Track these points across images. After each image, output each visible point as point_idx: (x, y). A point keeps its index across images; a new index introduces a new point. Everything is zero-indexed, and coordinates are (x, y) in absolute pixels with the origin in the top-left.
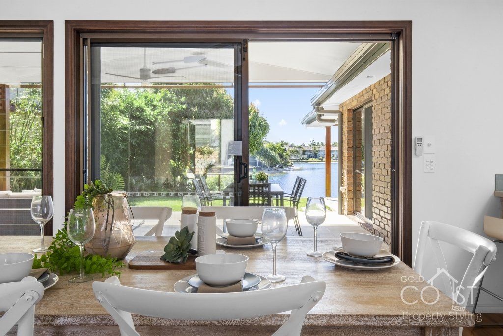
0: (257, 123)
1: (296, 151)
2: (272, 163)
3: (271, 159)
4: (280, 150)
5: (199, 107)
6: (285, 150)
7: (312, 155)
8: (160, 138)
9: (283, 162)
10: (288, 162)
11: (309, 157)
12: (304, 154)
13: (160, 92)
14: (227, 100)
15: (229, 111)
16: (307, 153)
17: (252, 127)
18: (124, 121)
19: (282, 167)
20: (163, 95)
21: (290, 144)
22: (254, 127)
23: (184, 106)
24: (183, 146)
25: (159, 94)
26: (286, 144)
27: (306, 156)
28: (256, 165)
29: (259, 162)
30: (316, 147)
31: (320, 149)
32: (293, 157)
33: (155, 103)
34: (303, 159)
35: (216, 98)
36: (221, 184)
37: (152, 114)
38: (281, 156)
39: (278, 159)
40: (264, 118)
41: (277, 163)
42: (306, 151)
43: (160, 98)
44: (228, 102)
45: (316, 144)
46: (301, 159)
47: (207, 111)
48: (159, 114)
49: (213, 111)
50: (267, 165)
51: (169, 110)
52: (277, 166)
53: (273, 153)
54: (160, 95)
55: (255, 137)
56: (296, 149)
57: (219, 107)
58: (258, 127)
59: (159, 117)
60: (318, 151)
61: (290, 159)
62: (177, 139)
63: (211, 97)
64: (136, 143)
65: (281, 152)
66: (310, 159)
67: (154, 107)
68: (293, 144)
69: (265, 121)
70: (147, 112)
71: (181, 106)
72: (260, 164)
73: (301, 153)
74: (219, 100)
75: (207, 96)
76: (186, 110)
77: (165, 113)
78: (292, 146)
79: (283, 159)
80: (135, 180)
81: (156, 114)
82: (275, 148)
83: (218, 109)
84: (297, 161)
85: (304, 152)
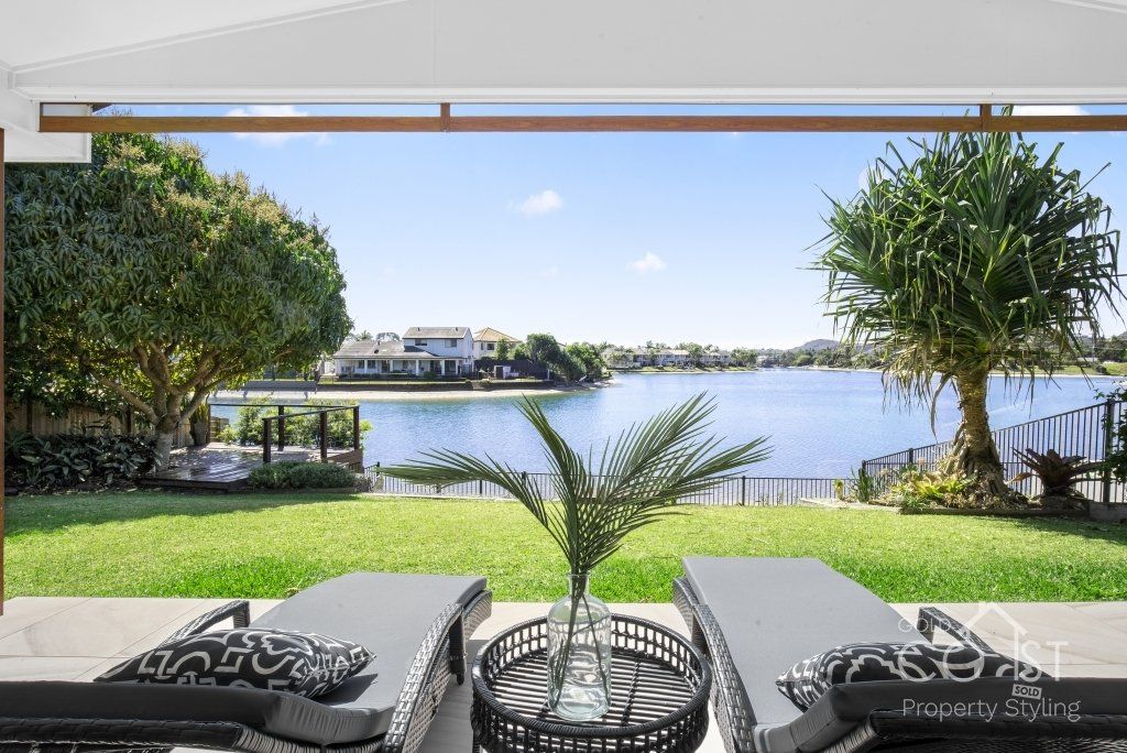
1: (624, 356)
2: (572, 375)
3: (571, 368)
4: (587, 355)
7: (648, 361)
9: (593, 373)
10: (603, 373)
11: (644, 365)
12: (635, 360)
16: (640, 359)
19: (590, 382)
21: (617, 346)
27: (638, 364)
29: (551, 373)
30: (654, 350)
31: (659, 354)
34: (634, 367)
38: (588, 362)
39: (584, 368)
41: (581, 374)
42: (638, 356)
45: (655, 346)
46: (631, 369)
50: (565, 377)
52: (582, 379)
53: (575, 359)
56: (624, 353)
60: (656, 356)
65: (590, 357)
66: (645, 369)
68: (622, 347)
72: (553, 376)
73: (632, 359)
78: (620, 349)
79: (592, 369)
82: (579, 352)
84: (621, 371)
85: (636, 358)
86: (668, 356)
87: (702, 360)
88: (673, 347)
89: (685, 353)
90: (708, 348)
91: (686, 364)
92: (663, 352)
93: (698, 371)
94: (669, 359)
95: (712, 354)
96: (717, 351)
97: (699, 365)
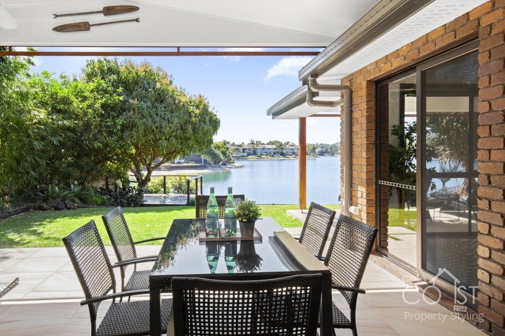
0: (207, 119)
1: (237, 149)
2: (216, 161)
3: (214, 156)
4: (223, 149)
5: (140, 99)
6: (227, 148)
7: (252, 152)
8: (91, 136)
9: (226, 159)
10: (231, 160)
11: (249, 154)
12: (244, 152)
13: (93, 82)
14: (173, 91)
15: (175, 104)
16: (246, 151)
17: (201, 123)
18: (41, 114)
19: (225, 164)
20: (95, 84)
21: (231, 143)
22: (204, 122)
23: (121, 98)
24: (120, 145)
25: (91, 83)
26: (228, 143)
27: (245, 154)
28: (201, 162)
29: (204, 160)
30: (255, 145)
31: (258, 147)
32: (234, 155)
33: (87, 94)
34: (243, 156)
35: (159, 89)
36: (166, 185)
37: (81, 106)
38: (224, 153)
39: (222, 157)
40: (214, 112)
41: (221, 160)
43: (92, 87)
44: (173, 94)
45: (255, 142)
46: (242, 157)
47: (149, 104)
48: (89, 107)
49: (156, 104)
50: (211, 162)
51: (103, 102)
52: (221, 163)
53: (217, 152)
54: (92, 86)
55: (205, 134)
56: (237, 147)
57: (163, 100)
58: (208, 123)
59: (90, 110)
60: (256, 149)
61: (232, 157)
62: (112, 137)
63: (154, 88)
64: (60, 142)
65: (224, 150)
66: (250, 157)
67: (85, 99)
68: (234, 143)
69: (215, 115)
70: (75, 104)
71: (117, 97)
72: (205, 161)
73: (241, 151)
74: (163, 91)
75: (150, 88)
76: (124, 102)
77: (98, 105)
78: (233, 144)
79: (226, 157)
80: (59, 188)
81: (85, 106)
82: (218, 147)
83: (162, 102)
84: (238, 158)
85: (244, 150)
86: (263, 149)
87: (284, 151)
88: (265, 143)
89: (274, 147)
90: (287, 143)
91: (275, 153)
92: (260, 146)
93: (282, 158)
94: (264, 151)
95: (290, 147)
96: (293, 146)
97: (282, 154)
